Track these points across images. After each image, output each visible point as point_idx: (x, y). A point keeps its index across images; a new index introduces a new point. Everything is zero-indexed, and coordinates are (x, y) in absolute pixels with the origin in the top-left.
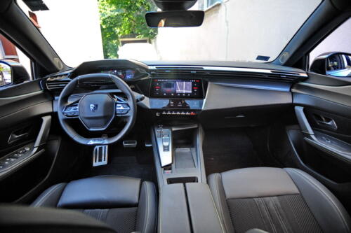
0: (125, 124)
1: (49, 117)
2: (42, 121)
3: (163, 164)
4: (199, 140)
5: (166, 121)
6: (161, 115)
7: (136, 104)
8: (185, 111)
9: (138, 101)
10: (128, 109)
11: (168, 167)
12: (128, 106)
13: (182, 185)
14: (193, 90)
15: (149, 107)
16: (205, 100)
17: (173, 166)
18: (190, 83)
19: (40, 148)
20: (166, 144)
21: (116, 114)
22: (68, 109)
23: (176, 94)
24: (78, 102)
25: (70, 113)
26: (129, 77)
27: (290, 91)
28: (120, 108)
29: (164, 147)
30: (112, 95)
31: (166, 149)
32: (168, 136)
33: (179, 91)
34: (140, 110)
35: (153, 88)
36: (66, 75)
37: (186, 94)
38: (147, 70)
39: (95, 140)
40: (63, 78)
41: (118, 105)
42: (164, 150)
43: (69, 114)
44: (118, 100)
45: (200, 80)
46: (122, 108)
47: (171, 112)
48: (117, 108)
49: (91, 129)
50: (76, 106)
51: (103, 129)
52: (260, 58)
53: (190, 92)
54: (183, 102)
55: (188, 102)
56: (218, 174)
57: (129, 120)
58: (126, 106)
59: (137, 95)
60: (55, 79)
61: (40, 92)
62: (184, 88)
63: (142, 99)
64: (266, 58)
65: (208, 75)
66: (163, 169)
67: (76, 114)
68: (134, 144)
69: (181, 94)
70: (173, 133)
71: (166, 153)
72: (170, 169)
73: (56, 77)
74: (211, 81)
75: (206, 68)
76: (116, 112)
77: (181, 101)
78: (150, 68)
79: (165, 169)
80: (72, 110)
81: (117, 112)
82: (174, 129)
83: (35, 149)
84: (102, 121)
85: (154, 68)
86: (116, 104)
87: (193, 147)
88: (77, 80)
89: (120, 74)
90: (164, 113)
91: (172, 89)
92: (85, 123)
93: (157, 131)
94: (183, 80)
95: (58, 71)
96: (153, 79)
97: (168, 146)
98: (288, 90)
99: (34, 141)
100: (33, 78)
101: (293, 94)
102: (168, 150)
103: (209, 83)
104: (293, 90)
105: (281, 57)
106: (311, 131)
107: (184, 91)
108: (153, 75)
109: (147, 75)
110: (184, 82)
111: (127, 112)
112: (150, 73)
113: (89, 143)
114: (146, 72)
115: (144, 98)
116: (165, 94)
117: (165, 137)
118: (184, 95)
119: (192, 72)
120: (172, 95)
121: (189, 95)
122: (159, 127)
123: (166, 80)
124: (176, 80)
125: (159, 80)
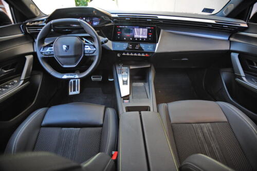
0: (92, 62)
1: (31, 56)
2: (25, 59)
3: (122, 96)
4: (151, 77)
5: (124, 60)
6: (122, 56)
7: (101, 45)
8: (141, 53)
9: (102, 43)
10: (95, 49)
11: (127, 98)
12: (94, 47)
14: (148, 35)
15: (112, 48)
16: (157, 44)
17: (131, 97)
19: (25, 81)
20: (125, 79)
21: (84, 54)
22: (45, 49)
23: (134, 38)
24: (52, 43)
25: (47, 52)
26: (95, 24)
27: (229, 39)
28: (88, 48)
29: (123, 81)
30: (81, 38)
31: (125, 83)
32: (127, 73)
33: (136, 36)
34: (104, 51)
35: (115, 33)
36: (43, 20)
37: (143, 39)
38: (110, 17)
39: (68, 75)
40: (40, 24)
41: (86, 46)
42: (124, 84)
44: (86, 42)
45: (154, 27)
46: (89, 49)
47: (130, 53)
48: (85, 49)
49: (65, 66)
50: (52, 46)
51: (75, 66)
52: (205, 10)
53: (146, 37)
55: (143, 46)
56: (165, 104)
57: (95, 58)
58: (92, 47)
59: (102, 39)
60: (33, 24)
61: (21, 35)
62: (141, 33)
63: (106, 42)
64: (210, 11)
65: (161, 23)
66: (122, 99)
67: (52, 53)
68: (100, 79)
69: (138, 39)
70: (131, 70)
71: (125, 86)
73: (34, 22)
74: (164, 29)
75: (160, 17)
76: (84, 52)
78: (113, 16)
79: (124, 99)
80: (48, 50)
81: (86, 52)
82: (131, 67)
83: (22, 82)
84: (73, 59)
85: (116, 16)
86: (85, 45)
87: (146, 82)
88: (51, 24)
89: (88, 21)
90: (124, 54)
91: (131, 34)
92: (60, 61)
93: (118, 68)
94: (140, 27)
95: (35, 17)
96: (115, 26)
97: (127, 81)
98: (226, 38)
99: (21, 76)
100: (14, 23)
101: (231, 42)
102: (127, 84)
103: (162, 31)
104: (232, 39)
105: (225, 9)
106: (242, 74)
107: (141, 37)
108: (116, 22)
109: (110, 22)
110: (141, 29)
111: (94, 53)
112: (113, 20)
113: (63, 77)
114: (109, 20)
115: (107, 41)
116: (125, 39)
117: (125, 73)
118: (140, 40)
119: (148, 20)
120: (131, 39)
121: (145, 40)
122: (119, 65)
123: (126, 27)
124: (134, 27)
125: (120, 27)
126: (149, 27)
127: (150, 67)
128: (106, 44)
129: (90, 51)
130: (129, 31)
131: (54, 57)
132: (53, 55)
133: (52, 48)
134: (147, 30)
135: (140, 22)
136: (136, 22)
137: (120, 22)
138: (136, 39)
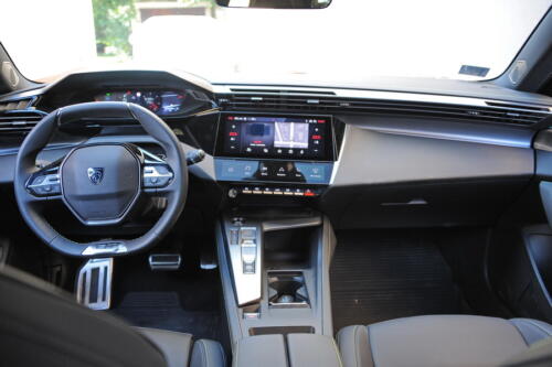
3: (241, 302)
4: (324, 251)
5: (251, 210)
6: (240, 195)
7: (186, 168)
8: (293, 188)
9: (190, 162)
10: (171, 175)
11: (252, 306)
12: (170, 169)
13: (280, 337)
14: (311, 141)
15: (214, 177)
16: (336, 164)
17: (264, 303)
18: (304, 127)
20: (249, 258)
21: (143, 187)
22: (38, 179)
23: (273, 149)
24: (58, 164)
25: (43, 188)
26: (168, 108)
27: (532, 146)
28: (152, 174)
29: (245, 264)
30: (133, 148)
31: (248, 268)
32: (255, 241)
33: (279, 143)
34: (196, 183)
35: (223, 136)
36: (28, 99)
37: (296, 150)
38: (209, 93)
39: (97, 247)
40: (19, 108)
41: (147, 168)
42: (245, 271)
43: (40, 191)
44: (147, 157)
45: (328, 120)
46: (156, 174)
47: (262, 188)
48: (146, 175)
49: (90, 223)
50: (56, 172)
51: (117, 221)
52: (466, 70)
53: (305, 145)
54: (290, 167)
55: (300, 167)
56: (361, 328)
57: (173, 198)
58: (163, 169)
59: (190, 151)
62: (291, 135)
63: (199, 159)
64: (482, 71)
65: (344, 109)
66: (241, 309)
67: (56, 190)
68: (176, 264)
69: (285, 150)
70: (267, 236)
71: (249, 276)
72: (257, 311)
73: (6, 103)
74: (353, 122)
75: (340, 94)
76: (143, 183)
77: (284, 165)
78: (217, 89)
79: (244, 311)
80: (46, 181)
81: (147, 184)
82: (267, 227)
84: (113, 204)
85: (226, 90)
86: (144, 165)
87: (309, 267)
88: (56, 117)
89: (149, 100)
90: (246, 191)
91: (265, 137)
92: (77, 209)
93: (230, 230)
94: (290, 118)
95: (8, 90)
96: (224, 117)
97: (254, 264)
98: (527, 144)
101: (536, 152)
102: (254, 271)
103: (348, 128)
104: (538, 145)
105: (512, 70)
107: (292, 145)
108: (224, 106)
109: (209, 106)
110: (292, 124)
111: (167, 184)
112: (217, 101)
113: (84, 253)
114: (208, 100)
115: (203, 157)
116: (249, 150)
117: (248, 244)
118: (291, 152)
119: (309, 101)
120: (266, 151)
121: (302, 152)
122: (234, 222)
123: (253, 119)
124: (273, 119)
125: (236, 118)
126: (313, 118)
127: (321, 226)
128: (199, 165)
129: (158, 180)
130: (259, 130)
131: (60, 200)
132: (59, 194)
133: (58, 176)
134: (307, 126)
135: (289, 107)
136: (278, 107)
137: (237, 105)
138: (280, 151)
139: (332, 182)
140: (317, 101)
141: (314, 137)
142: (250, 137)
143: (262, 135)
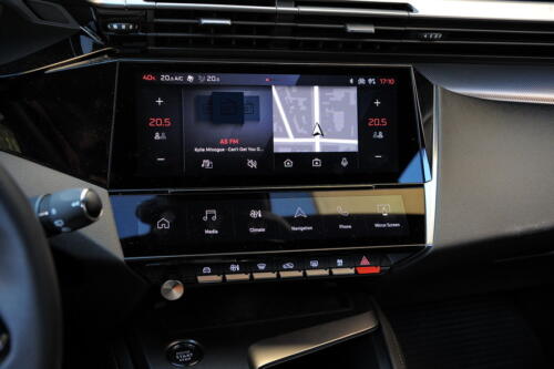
6: (192, 290)
14: (364, 133)
18: (348, 96)
23: (270, 157)
33: (286, 141)
37: (330, 158)
53: (351, 144)
69: (303, 158)
90: (207, 278)
94: (308, 77)
107: (318, 144)
110: (316, 92)
112: (100, 30)
114: (73, 25)
118: (317, 163)
119: (351, 28)
120: (252, 164)
121: (344, 163)
122: (171, 356)
123: (212, 78)
124: (267, 79)
125: (165, 78)
126: (366, 73)
127: (378, 331)
128: (87, 231)
130: (232, 110)
134: (353, 92)
135: (293, 45)
136: (262, 43)
137: (160, 41)
138: (288, 164)
139: (430, 240)
140: (371, 29)
141: (373, 122)
142: (207, 129)
143: (240, 121)
